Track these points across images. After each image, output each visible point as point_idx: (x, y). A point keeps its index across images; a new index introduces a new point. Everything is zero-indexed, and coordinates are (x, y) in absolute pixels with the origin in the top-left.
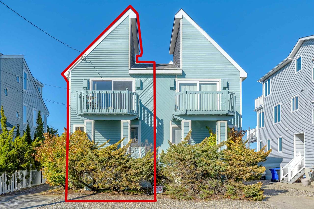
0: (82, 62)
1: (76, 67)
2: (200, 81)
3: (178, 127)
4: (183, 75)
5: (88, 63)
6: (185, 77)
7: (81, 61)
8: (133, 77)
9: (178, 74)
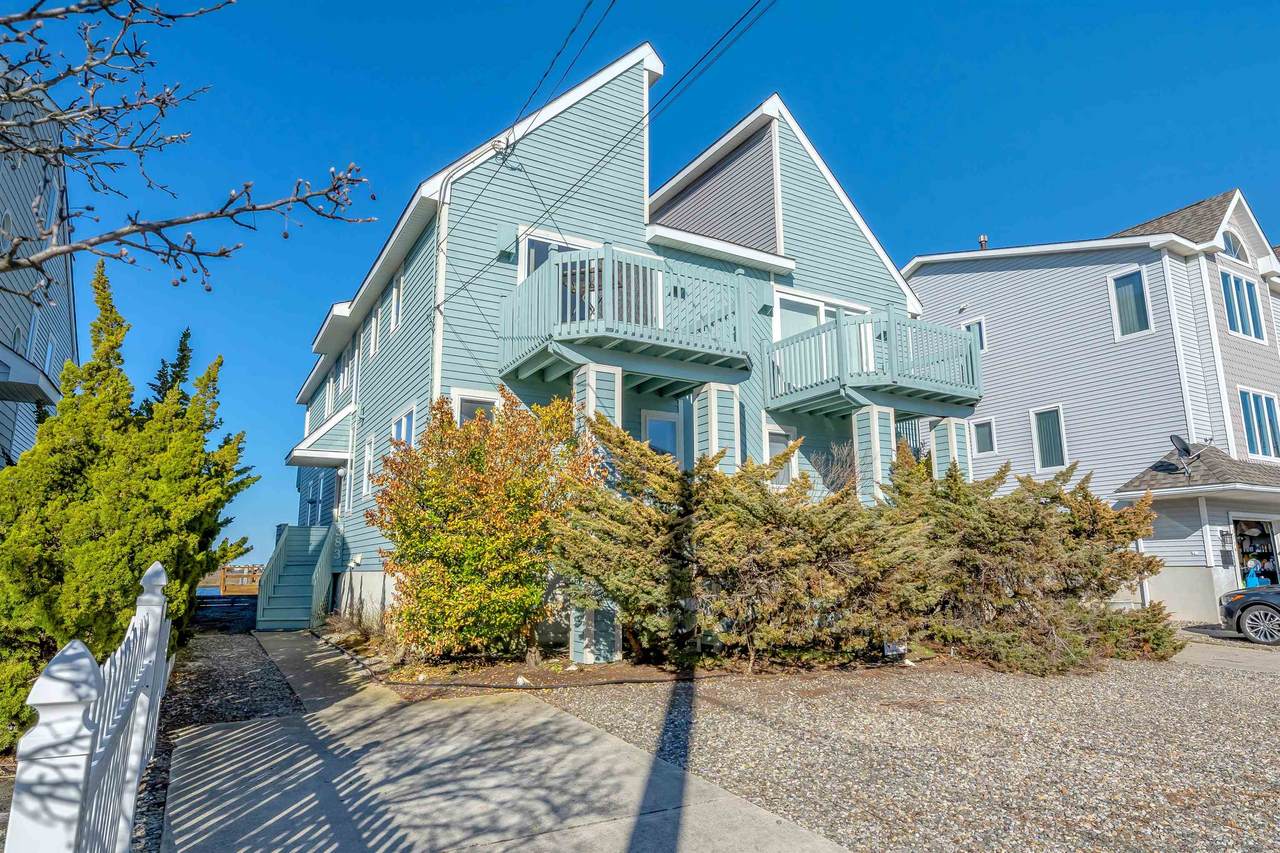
0: (493, 160)
1: (469, 172)
2: (827, 304)
3: (784, 432)
4: (785, 278)
5: (513, 169)
6: (791, 285)
7: (491, 158)
8: (658, 254)
9: (777, 271)
